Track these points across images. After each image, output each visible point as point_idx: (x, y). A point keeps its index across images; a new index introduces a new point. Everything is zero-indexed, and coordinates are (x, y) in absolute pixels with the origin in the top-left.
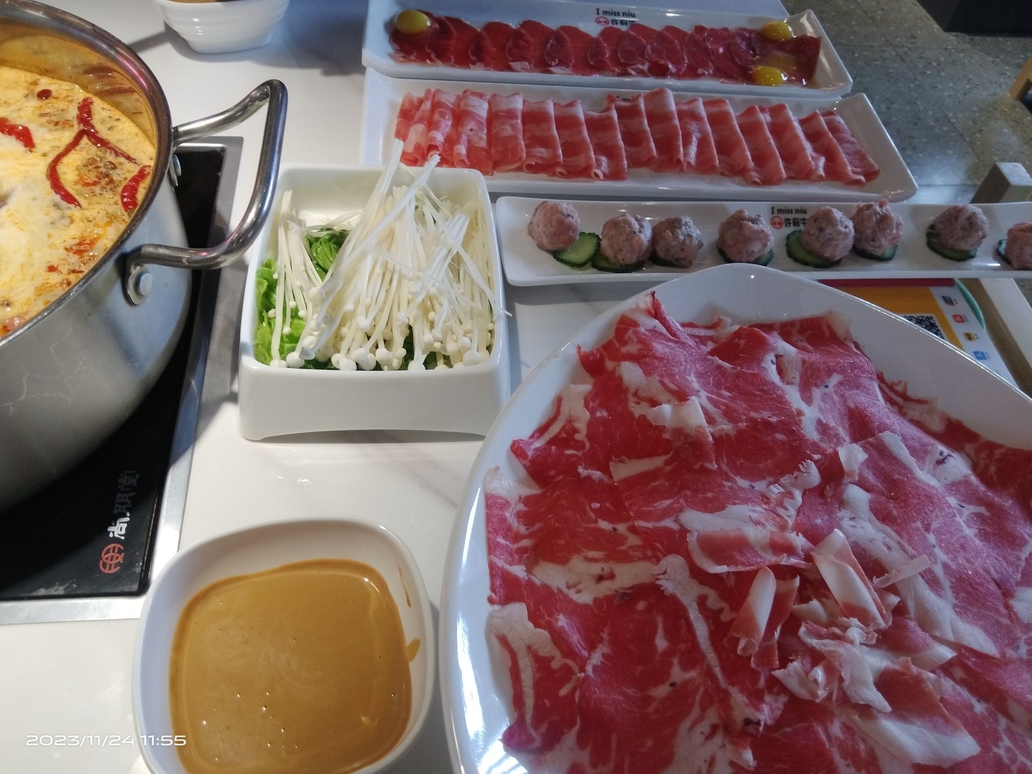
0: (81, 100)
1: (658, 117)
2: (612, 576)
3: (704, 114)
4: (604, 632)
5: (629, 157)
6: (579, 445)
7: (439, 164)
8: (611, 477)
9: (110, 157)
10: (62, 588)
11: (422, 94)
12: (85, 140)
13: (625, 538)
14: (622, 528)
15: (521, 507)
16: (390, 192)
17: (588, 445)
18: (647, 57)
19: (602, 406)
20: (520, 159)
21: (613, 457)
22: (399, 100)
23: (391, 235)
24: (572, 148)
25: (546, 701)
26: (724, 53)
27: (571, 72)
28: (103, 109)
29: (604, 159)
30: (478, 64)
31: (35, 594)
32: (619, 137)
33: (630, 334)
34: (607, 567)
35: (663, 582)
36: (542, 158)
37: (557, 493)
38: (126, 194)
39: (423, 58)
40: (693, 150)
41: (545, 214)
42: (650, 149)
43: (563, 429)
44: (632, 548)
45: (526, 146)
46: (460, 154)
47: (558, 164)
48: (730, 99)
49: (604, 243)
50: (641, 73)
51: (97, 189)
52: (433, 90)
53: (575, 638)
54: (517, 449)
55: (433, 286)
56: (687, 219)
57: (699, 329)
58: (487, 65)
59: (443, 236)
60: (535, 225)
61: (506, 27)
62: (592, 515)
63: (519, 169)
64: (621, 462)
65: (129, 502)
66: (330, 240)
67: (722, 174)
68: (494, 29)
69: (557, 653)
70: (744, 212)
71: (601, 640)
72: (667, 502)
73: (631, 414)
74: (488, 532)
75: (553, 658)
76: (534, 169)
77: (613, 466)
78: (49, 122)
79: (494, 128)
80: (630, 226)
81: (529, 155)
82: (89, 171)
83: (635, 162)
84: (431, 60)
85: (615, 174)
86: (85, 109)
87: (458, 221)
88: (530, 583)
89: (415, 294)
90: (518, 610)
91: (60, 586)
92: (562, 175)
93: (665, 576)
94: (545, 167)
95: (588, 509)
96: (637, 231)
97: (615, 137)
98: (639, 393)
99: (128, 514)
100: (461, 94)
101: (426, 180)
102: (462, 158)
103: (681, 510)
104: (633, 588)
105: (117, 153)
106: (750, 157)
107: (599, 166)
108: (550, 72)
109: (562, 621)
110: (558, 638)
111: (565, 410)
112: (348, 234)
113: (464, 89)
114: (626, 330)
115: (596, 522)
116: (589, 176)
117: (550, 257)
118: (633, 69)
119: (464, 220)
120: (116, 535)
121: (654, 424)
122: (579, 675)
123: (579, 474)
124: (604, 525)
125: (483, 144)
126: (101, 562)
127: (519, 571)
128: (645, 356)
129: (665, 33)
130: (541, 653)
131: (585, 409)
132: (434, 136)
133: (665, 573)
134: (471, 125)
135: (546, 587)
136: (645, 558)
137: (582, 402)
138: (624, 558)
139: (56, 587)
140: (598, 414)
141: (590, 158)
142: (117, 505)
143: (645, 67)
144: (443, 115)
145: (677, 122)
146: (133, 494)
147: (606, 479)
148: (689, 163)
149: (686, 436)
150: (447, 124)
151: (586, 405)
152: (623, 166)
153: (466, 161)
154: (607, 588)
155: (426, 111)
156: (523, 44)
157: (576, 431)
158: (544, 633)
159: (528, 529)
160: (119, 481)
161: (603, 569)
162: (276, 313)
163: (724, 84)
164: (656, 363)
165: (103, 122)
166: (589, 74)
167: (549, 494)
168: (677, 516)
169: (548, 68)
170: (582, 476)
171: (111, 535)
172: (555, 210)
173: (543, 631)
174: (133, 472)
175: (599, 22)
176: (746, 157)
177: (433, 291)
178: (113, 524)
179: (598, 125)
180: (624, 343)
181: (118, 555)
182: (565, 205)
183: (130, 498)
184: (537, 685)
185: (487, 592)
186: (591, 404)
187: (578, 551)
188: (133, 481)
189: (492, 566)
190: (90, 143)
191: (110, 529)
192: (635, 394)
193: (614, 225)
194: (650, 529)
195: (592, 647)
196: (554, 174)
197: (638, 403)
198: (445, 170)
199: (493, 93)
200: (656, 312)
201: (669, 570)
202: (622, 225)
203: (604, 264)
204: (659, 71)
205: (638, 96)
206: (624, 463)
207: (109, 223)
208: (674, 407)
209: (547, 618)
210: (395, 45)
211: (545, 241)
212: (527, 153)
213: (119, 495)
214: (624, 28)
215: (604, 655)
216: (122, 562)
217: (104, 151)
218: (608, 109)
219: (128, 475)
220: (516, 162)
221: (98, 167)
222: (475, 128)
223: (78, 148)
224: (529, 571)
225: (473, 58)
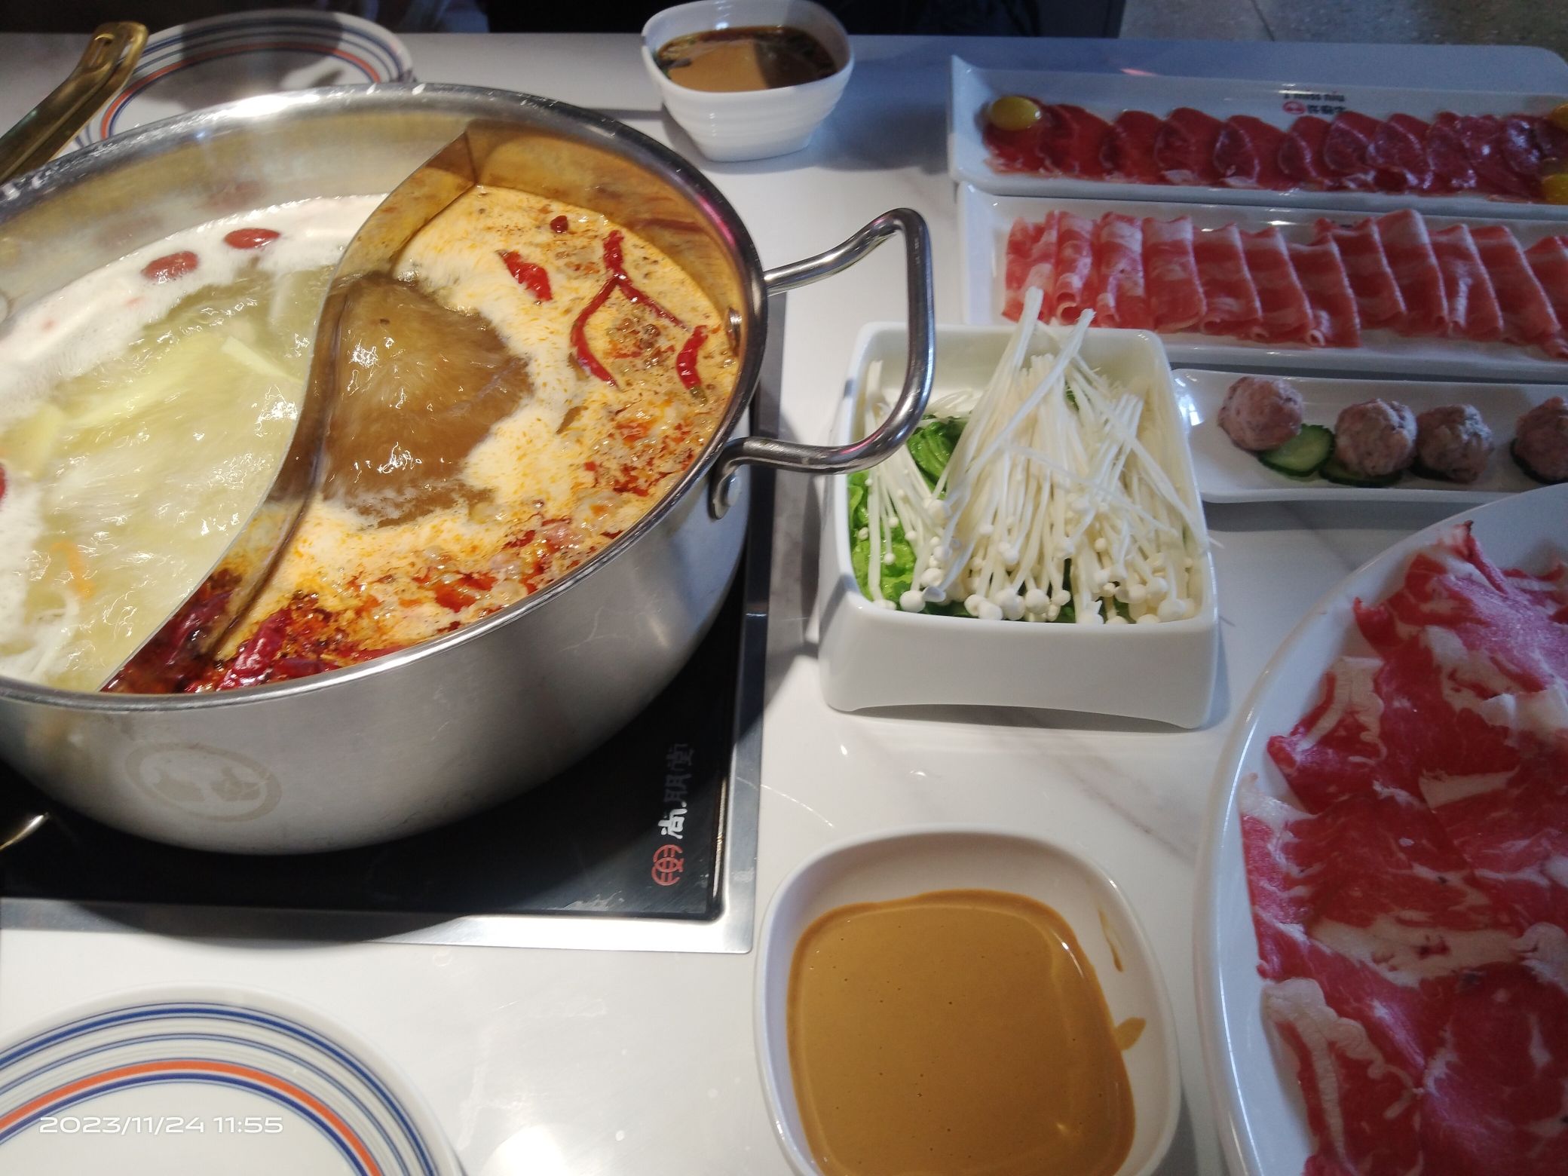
0: (606, 235)
1: (1405, 253)
2: (1443, 950)
3: (1473, 249)
4: (1445, 1031)
5: (1362, 313)
6: (1370, 750)
7: (1095, 323)
8: (1423, 800)
9: (650, 319)
10: (604, 902)
11: (1040, 219)
12: (617, 293)
13: (1459, 895)
14: (1454, 878)
15: (1289, 837)
16: (1027, 364)
17: (1384, 751)
18: (1370, 162)
19: (1402, 691)
20: (1197, 314)
21: (1425, 772)
22: (1007, 227)
23: (1031, 426)
24: (1274, 299)
25: (1364, 1124)
26: (1490, 156)
27: (1255, 185)
28: (635, 246)
29: (1324, 316)
30: (1116, 174)
31: (568, 908)
32: (1346, 282)
33: (1433, 584)
34: (1435, 936)
35: (1533, 963)
36: (1230, 312)
37: (1342, 820)
38: (683, 365)
39: (1033, 165)
40: (1462, 304)
41: (1252, 396)
42: (1395, 302)
43: (1341, 723)
44: (1474, 909)
45: (1207, 294)
46: (1106, 306)
47: (1255, 322)
48: (1512, 227)
49: (1343, 441)
50: (1364, 186)
51: (639, 362)
52: (1057, 212)
53: (1401, 1036)
54: (1276, 751)
55: (1104, 500)
56: (1470, 410)
57: (1529, 581)
58: (1129, 175)
59: (1108, 428)
60: (1233, 412)
61: (1149, 119)
62: (1402, 856)
63: (1194, 329)
64: (1436, 778)
65: (684, 787)
66: (936, 432)
67: (1508, 341)
68: (1132, 121)
69: (1376, 1056)
70: (1562, 402)
71: (1442, 1043)
72: (1522, 844)
73: (1447, 707)
74: (1249, 872)
75: (1370, 1063)
76: (1215, 328)
77: (1425, 785)
78: (568, 265)
79: (1155, 268)
80: (1386, 418)
81: (1211, 309)
82: (625, 337)
83: (1371, 321)
84: (1047, 169)
85: (1342, 338)
86: (613, 245)
87: (1125, 408)
88: (1315, 952)
89: (1081, 513)
90: (1307, 991)
91: (601, 899)
92: (1260, 338)
93: (1537, 954)
94: (1236, 327)
95: (1394, 847)
96: (1396, 424)
97: (1339, 283)
98: (1459, 675)
99: (684, 805)
100: (1099, 220)
101: (1078, 348)
102: (1109, 313)
103: (1547, 857)
104: (1481, 968)
105: (659, 312)
106: (1553, 316)
107: (1318, 324)
108: (1224, 185)
109: (1381, 1011)
110: (1376, 1032)
111: (1341, 693)
112: (965, 423)
113: (1103, 212)
114: (1426, 578)
115: (1411, 867)
116: (1302, 340)
117: (1253, 462)
118: (1353, 180)
119: (1135, 406)
120: (671, 833)
121: (1490, 724)
122: (1415, 1090)
123: (1375, 793)
124: (1423, 872)
125: (1140, 291)
126: (654, 869)
127: (1295, 932)
128: (1466, 619)
129: (1393, 124)
130: (1351, 1054)
131: (1375, 695)
132: (1068, 280)
133: (1535, 949)
134: (1123, 264)
135: (1340, 958)
136: (1496, 925)
137: (1371, 686)
138: (1462, 923)
139: (596, 901)
140: (1397, 704)
141: (1305, 314)
142: (668, 791)
143: (1370, 177)
144: (1078, 249)
145: (1433, 260)
146: (688, 776)
147: (1416, 803)
148: (1456, 323)
149: (1541, 744)
150: (1085, 263)
151: (1377, 689)
152: (1353, 326)
153: (1117, 317)
154: (1437, 966)
155: (1052, 244)
156: (1178, 143)
157: (1363, 728)
158: (1354, 1026)
159: (1302, 871)
160: (669, 757)
161: (1428, 938)
162: (872, 531)
163: (1494, 203)
164: (1482, 631)
165: (637, 267)
166: (1285, 189)
167: (1329, 820)
168: (1542, 865)
169: (1221, 179)
170: (1382, 797)
171: (664, 832)
172: (1267, 390)
173: (1352, 1022)
174: (684, 745)
175: (1289, 110)
176: (1548, 315)
177: (1104, 508)
178: (665, 817)
179: (1311, 265)
180: (1427, 597)
181: (676, 861)
182: (1282, 384)
183: (685, 781)
184: (1345, 1100)
185: (1255, 960)
186: (1385, 689)
187: (1384, 909)
188: (687, 758)
189: (1258, 922)
190: (623, 297)
191: (662, 823)
192: (1452, 676)
193: (1358, 416)
194: (1501, 882)
195: (1429, 1052)
196: (1247, 337)
197: (1457, 690)
198: (1106, 332)
199: (1146, 217)
200: (1470, 554)
201: (1541, 945)
202: (1374, 415)
203: (1338, 472)
204: (1391, 183)
205: (1366, 223)
206: (1440, 780)
207: (668, 402)
208: (1518, 699)
209: (1355, 1005)
210: (991, 147)
211: (1249, 437)
212: (1208, 305)
213: (669, 777)
214: (1328, 118)
215: (1448, 1064)
216: (681, 871)
217: (642, 309)
218: (1321, 241)
219: (679, 749)
220: (1190, 318)
221: (635, 332)
222: (1128, 268)
223: (608, 303)
224: (1308, 933)
225: (1108, 165)
